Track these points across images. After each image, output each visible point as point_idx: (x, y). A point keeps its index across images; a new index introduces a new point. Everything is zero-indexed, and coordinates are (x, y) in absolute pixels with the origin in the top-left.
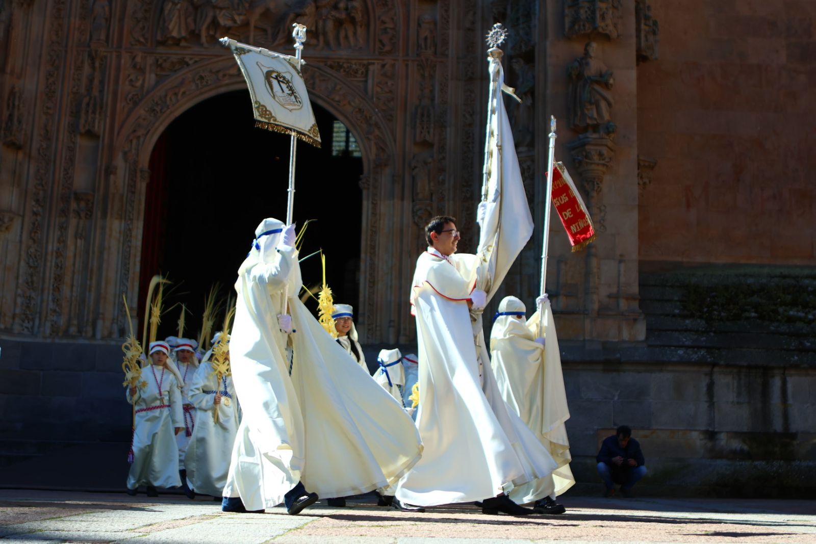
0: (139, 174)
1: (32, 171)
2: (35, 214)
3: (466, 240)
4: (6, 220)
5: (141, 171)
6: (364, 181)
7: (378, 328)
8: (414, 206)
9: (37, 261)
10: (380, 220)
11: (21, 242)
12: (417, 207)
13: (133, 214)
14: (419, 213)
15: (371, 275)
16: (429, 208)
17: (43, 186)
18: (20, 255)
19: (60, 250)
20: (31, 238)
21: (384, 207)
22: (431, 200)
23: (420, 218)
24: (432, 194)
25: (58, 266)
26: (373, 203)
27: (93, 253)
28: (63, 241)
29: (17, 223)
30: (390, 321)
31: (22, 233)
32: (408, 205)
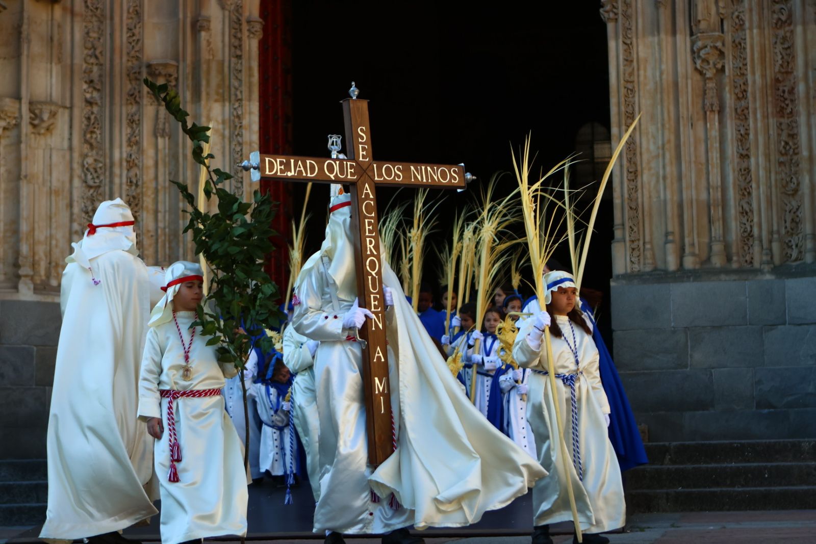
0: (245, 27)
1: (78, 36)
2: (89, 103)
3: (784, 92)
4: (46, 116)
5: (249, 22)
6: (608, 7)
7: (648, 246)
8: (693, 43)
9: (98, 177)
10: (638, 69)
11: (71, 148)
12: (699, 44)
13: (241, 92)
14: (702, 53)
15: (630, 161)
16: (719, 44)
17: (97, 57)
18: (72, 169)
19: (133, 157)
20: (86, 141)
21: (643, 49)
22: (723, 32)
23: (706, 61)
24: (722, 21)
25: (131, 182)
26: (624, 43)
27: (185, 156)
28: (137, 143)
29: (62, 119)
30: (667, 234)
31: (71, 134)
32: (683, 41)
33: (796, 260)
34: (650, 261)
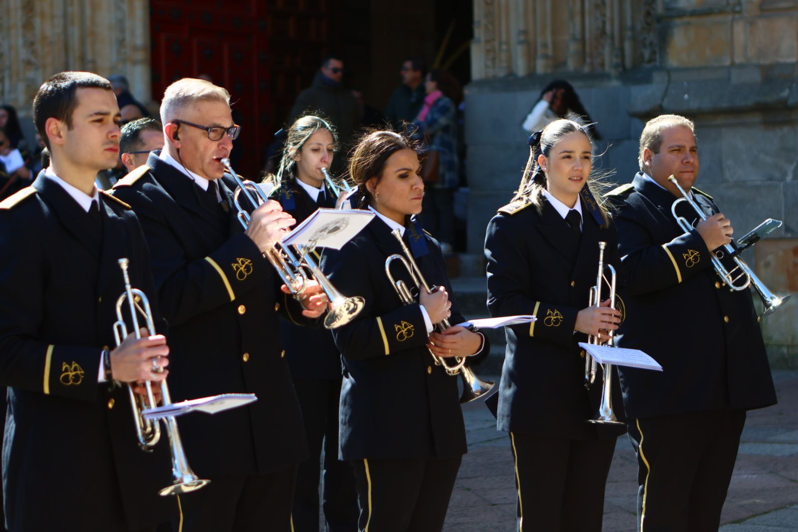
33: (650, 61)
34: (504, 64)
